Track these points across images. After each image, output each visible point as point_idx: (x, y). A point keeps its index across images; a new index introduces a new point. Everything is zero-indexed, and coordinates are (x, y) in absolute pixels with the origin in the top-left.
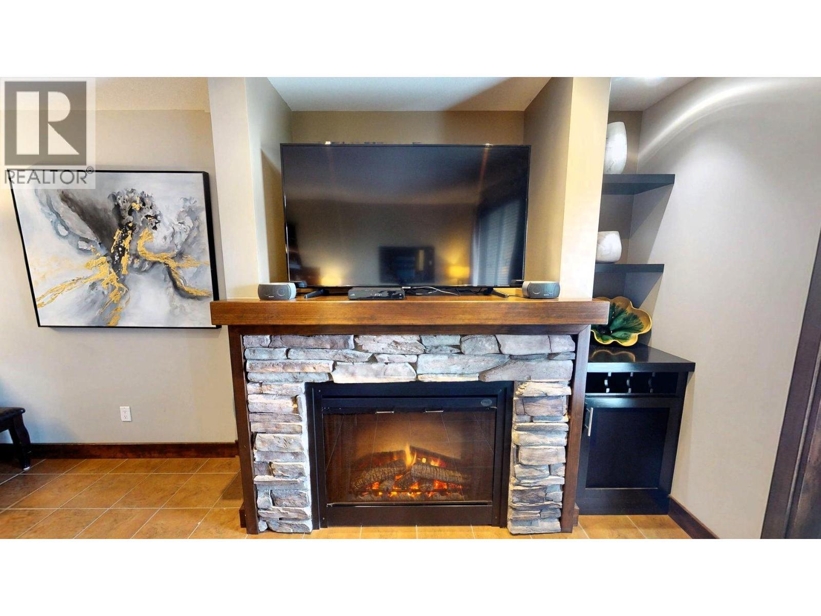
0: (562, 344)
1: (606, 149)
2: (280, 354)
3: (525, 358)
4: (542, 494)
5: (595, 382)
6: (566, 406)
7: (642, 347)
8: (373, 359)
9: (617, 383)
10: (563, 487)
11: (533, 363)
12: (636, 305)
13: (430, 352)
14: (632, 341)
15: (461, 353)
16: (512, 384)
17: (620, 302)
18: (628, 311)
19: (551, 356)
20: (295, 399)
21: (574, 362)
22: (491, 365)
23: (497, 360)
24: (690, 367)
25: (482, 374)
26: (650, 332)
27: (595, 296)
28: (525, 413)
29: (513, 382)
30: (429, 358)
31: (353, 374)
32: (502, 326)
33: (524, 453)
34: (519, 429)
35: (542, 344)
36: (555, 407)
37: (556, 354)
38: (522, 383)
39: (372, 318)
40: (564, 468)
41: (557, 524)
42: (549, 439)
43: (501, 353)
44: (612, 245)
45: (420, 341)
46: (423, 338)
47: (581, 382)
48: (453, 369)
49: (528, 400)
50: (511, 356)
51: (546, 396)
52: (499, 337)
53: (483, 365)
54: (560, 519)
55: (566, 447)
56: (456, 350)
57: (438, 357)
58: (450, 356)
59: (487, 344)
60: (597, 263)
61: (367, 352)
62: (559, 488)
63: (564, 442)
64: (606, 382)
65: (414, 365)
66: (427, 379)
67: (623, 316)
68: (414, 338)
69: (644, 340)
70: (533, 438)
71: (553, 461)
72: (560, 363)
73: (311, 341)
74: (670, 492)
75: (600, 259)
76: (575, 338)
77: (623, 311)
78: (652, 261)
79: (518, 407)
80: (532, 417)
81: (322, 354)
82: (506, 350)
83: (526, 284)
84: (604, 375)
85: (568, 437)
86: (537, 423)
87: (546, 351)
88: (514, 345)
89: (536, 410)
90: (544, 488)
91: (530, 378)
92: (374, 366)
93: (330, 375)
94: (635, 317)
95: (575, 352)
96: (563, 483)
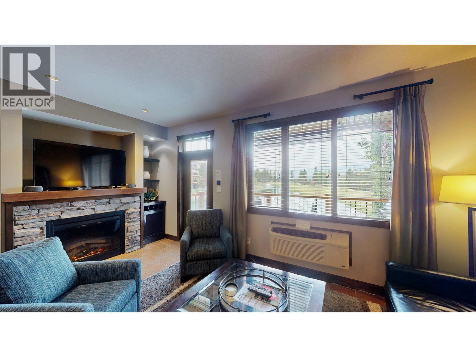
0: (137, 198)
1: (144, 152)
2: (36, 212)
3: (128, 203)
4: (135, 239)
5: (146, 209)
6: (139, 214)
7: (156, 200)
8: (79, 209)
9: (151, 208)
10: (140, 236)
11: (130, 204)
12: (155, 190)
13: (100, 204)
14: (154, 198)
15: (110, 204)
16: (125, 211)
17: (151, 189)
18: (153, 192)
19: (135, 202)
20: (42, 228)
21: (140, 203)
22: (119, 206)
23: (120, 204)
24: (165, 202)
25: (116, 209)
26: (158, 196)
27: (144, 187)
28: (129, 218)
29: (125, 210)
30: (99, 206)
31: (70, 215)
32: (122, 195)
33: (129, 228)
34: (128, 222)
35: (132, 199)
36: (137, 215)
37: (136, 201)
38: (127, 210)
39: (81, 195)
40: (140, 230)
41: (139, 247)
42: (135, 223)
43: (121, 202)
44: (147, 175)
45: (96, 202)
46: (97, 201)
47: (143, 208)
48: (107, 209)
49: (129, 214)
50: (124, 203)
51: (134, 212)
52: (120, 198)
53: (116, 206)
54: (140, 245)
55: (140, 225)
56: (108, 203)
57: (102, 206)
58: (106, 205)
59: (117, 201)
60: (144, 179)
61: (76, 207)
62: (139, 236)
63: (140, 223)
64: (148, 208)
65: (94, 209)
66: (99, 212)
67: (152, 193)
68: (94, 201)
69: (157, 198)
70: (132, 224)
71: (137, 229)
72: (137, 203)
73: (51, 206)
74: (165, 232)
75: (145, 178)
76: (140, 197)
77: (152, 192)
78: (157, 179)
79: (127, 216)
80: (131, 218)
81: (57, 209)
82: (123, 202)
83: (127, 185)
84: (148, 206)
85: (140, 222)
86: (132, 220)
87: (133, 201)
88: (125, 200)
89: (131, 216)
90: (135, 237)
91: (130, 208)
92: (79, 211)
93: (59, 216)
94: (155, 193)
95: (141, 200)
96: (140, 234)
